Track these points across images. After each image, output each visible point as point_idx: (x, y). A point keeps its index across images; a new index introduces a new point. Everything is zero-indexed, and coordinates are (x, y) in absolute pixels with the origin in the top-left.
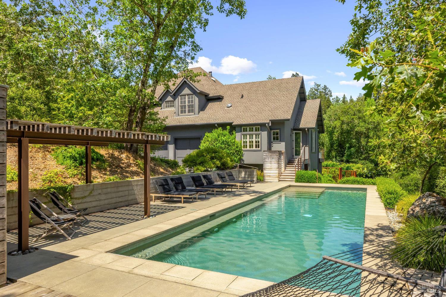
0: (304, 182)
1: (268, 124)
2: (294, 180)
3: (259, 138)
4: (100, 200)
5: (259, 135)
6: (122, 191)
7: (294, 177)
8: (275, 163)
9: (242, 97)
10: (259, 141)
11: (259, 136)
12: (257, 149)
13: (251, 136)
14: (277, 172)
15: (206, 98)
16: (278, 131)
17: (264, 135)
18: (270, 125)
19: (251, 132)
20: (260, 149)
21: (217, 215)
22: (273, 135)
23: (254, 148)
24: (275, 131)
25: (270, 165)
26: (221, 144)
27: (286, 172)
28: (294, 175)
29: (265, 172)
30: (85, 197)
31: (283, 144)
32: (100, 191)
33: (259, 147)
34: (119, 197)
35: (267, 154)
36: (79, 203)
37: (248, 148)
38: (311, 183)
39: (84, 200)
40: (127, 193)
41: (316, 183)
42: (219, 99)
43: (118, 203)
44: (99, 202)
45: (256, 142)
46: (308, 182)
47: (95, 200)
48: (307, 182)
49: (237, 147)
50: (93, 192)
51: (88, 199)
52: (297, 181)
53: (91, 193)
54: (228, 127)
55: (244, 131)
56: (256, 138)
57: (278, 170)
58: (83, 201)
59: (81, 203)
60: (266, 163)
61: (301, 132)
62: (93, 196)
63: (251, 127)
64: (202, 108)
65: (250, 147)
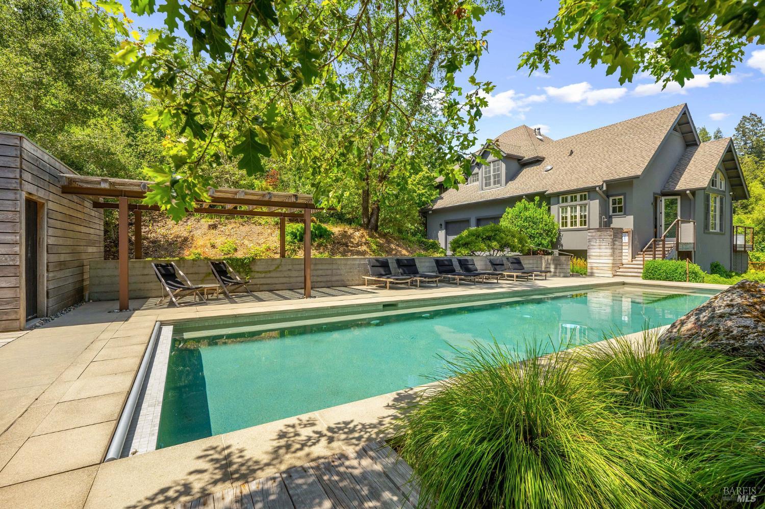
0: (658, 279)
1: (601, 187)
2: (641, 275)
3: (585, 210)
4: (290, 277)
5: (585, 205)
6: (321, 270)
7: (642, 271)
8: (606, 248)
9: (572, 152)
10: (585, 216)
11: (585, 207)
12: (583, 227)
13: (573, 208)
14: (611, 261)
15: (519, 163)
16: (622, 197)
17: (594, 206)
18: (605, 188)
19: (574, 203)
20: (587, 227)
21: (400, 305)
22: (613, 204)
23: (578, 226)
24: (617, 198)
25: (598, 250)
26: (524, 222)
27: (634, 262)
28: (642, 267)
29: (589, 261)
30: (270, 272)
31: (630, 219)
32: (290, 267)
33: (585, 225)
34: (318, 276)
35: (594, 234)
36: (262, 278)
37: (569, 227)
38: (672, 280)
39: (269, 275)
40: (329, 272)
41: (685, 281)
42: (537, 161)
43: (316, 282)
44: (288, 279)
45: (581, 217)
46: (667, 279)
47: (283, 276)
48: (664, 280)
49: (546, 225)
50: (280, 267)
51: (272, 274)
52: (646, 278)
53: (278, 267)
54: (537, 198)
55: (563, 202)
56: (581, 211)
57: (611, 258)
58: (267, 276)
59: (264, 277)
60: (591, 247)
61: (679, 198)
62: (281, 271)
63: (574, 195)
64: (511, 177)
65: (572, 226)
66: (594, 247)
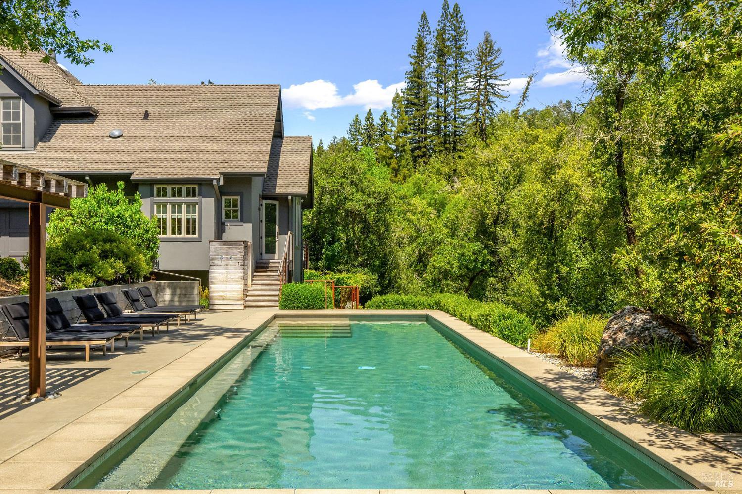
0: (299, 308)
1: (218, 180)
2: (278, 304)
3: (194, 212)
5: (195, 204)
7: (277, 298)
8: (235, 269)
9: (146, 116)
10: (194, 221)
11: (194, 206)
12: (191, 236)
13: (176, 207)
14: (241, 287)
15: (51, 111)
16: (238, 197)
17: (208, 204)
18: (222, 183)
19: (177, 199)
20: (197, 236)
22: (225, 206)
23: (184, 235)
24: (232, 198)
25: (224, 272)
26: (107, 224)
27: (254, 288)
28: (278, 293)
29: (212, 287)
31: (248, 227)
33: (194, 233)
35: (219, 249)
37: (169, 235)
38: (313, 308)
41: (324, 308)
42: (86, 115)
45: (188, 221)
46: (308, 307)
48: (305, 308)
49: (147, 231)
52: (284, 307)
54: (121, 184)
55: (158, 195)
56: (188, 212)
57: (242, 282)
60: (214, 267)
61: (277, 203)
63: (177, 186)
64: (44, 135)
65: (173, 233)
66: (219, 267)
